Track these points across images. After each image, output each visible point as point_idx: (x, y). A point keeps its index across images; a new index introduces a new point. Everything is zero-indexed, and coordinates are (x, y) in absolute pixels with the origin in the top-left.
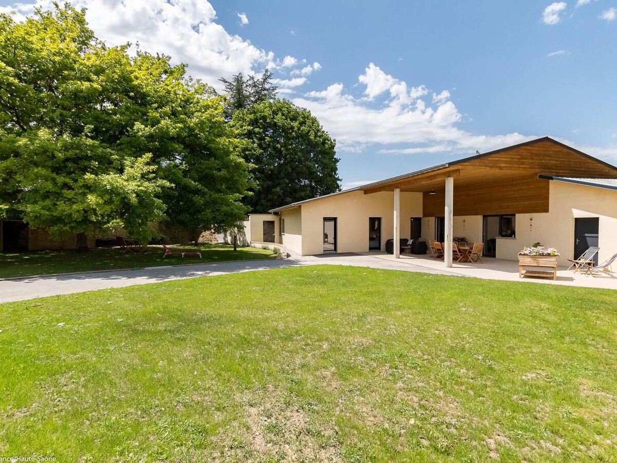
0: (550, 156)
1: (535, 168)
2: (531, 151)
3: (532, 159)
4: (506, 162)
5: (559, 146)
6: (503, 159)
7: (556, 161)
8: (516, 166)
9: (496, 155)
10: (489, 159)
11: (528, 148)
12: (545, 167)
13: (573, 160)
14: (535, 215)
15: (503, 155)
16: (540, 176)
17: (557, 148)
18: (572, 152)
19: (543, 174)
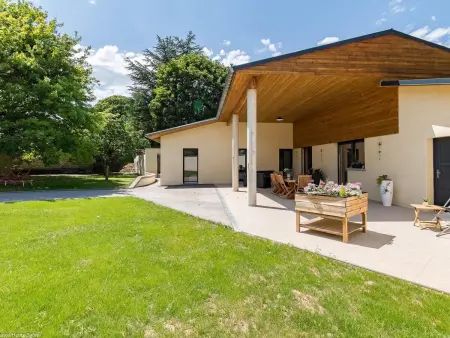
0: (396, 55)
1: (372, 72)
2: (367, 50)
3: (369, 60)
4: (325, 65)
5: (412, 42)
6: (320, 61)
7: (408, 62)
8: (343, 69)
9: (310, 55)
10: (298, 61)
11: (361, 45)
12: (391, 70)
13: (436, 60)
14: (384, 138)
15: (322, 55)
16: (383, 84)
17: (409, 44)
18: (435, 49)
19: (386, 80)
